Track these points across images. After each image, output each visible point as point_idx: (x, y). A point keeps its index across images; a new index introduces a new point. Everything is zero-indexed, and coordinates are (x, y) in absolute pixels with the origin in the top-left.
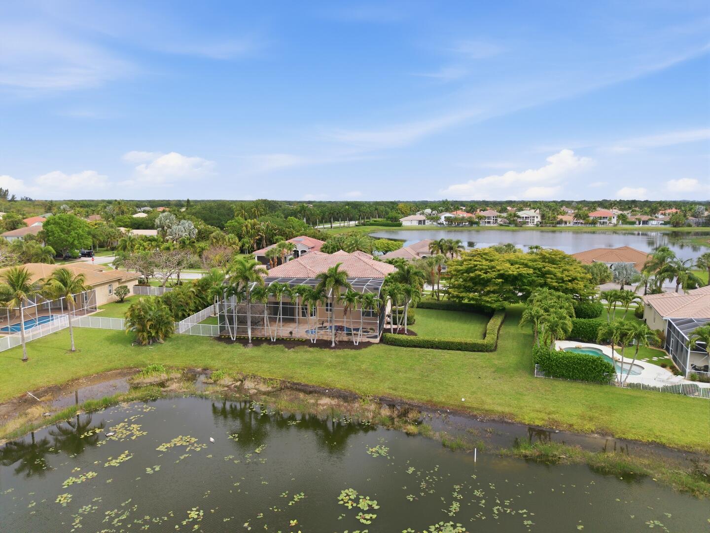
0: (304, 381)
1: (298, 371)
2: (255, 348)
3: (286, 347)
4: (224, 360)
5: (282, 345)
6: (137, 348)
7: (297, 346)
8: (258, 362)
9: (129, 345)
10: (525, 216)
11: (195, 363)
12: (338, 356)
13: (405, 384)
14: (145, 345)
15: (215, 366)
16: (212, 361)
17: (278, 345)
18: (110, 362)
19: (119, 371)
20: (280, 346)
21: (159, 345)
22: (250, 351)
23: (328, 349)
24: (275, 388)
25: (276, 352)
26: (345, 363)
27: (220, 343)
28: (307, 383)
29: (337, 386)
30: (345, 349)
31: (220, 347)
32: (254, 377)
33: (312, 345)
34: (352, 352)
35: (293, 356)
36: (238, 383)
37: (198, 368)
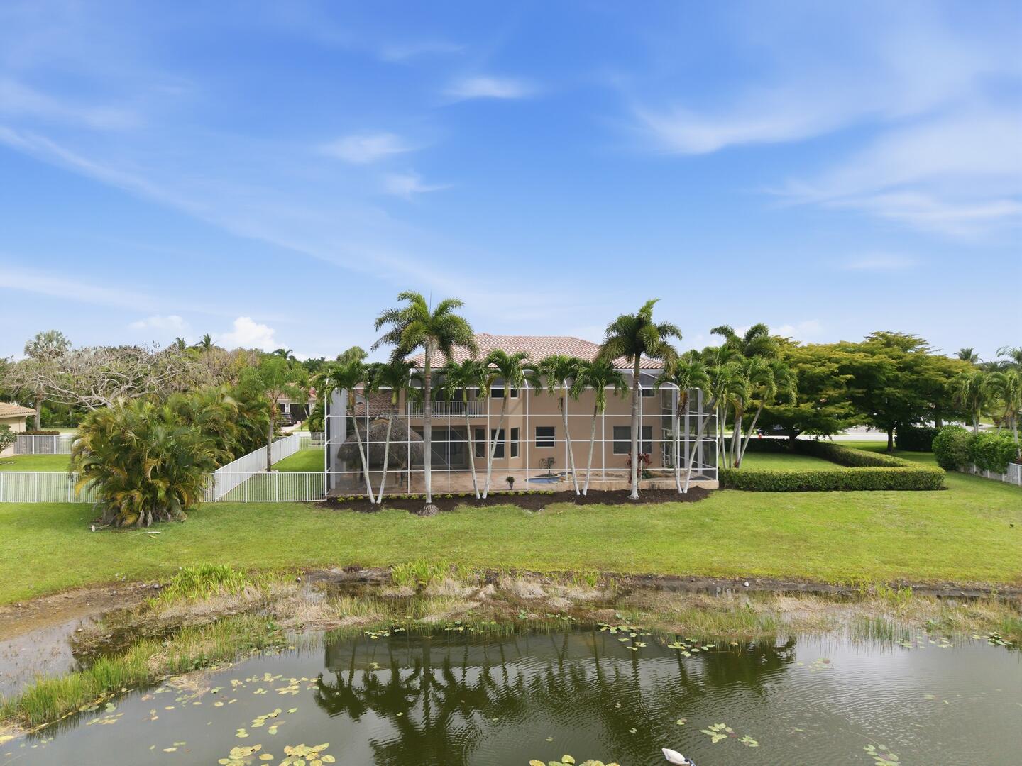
0: (654, 570)
1: (612, 548)
5: (512, 505)
6: (110, 536)
7: (548, 504)
8: (485, 540)
9: (82, 532)
12: (669, 516)
13: (904, 550)
14: (134, 526)
17: (498, 506)
20: (505, 506)
21: (176, 526)
22: (437, 520)
23: (629, 506)
24: (603, 590)
25: (506, 517)
26: (702, 525)
27: (339, 512)
28: (669, 573)
29: (756, 571)
30: (667, 503)
31: (352, 520)
32: (513, 573)
33: (581, 500)
34: (687, 506)
35: (560, 523)
36: (491, 588)
37: (333, 565)
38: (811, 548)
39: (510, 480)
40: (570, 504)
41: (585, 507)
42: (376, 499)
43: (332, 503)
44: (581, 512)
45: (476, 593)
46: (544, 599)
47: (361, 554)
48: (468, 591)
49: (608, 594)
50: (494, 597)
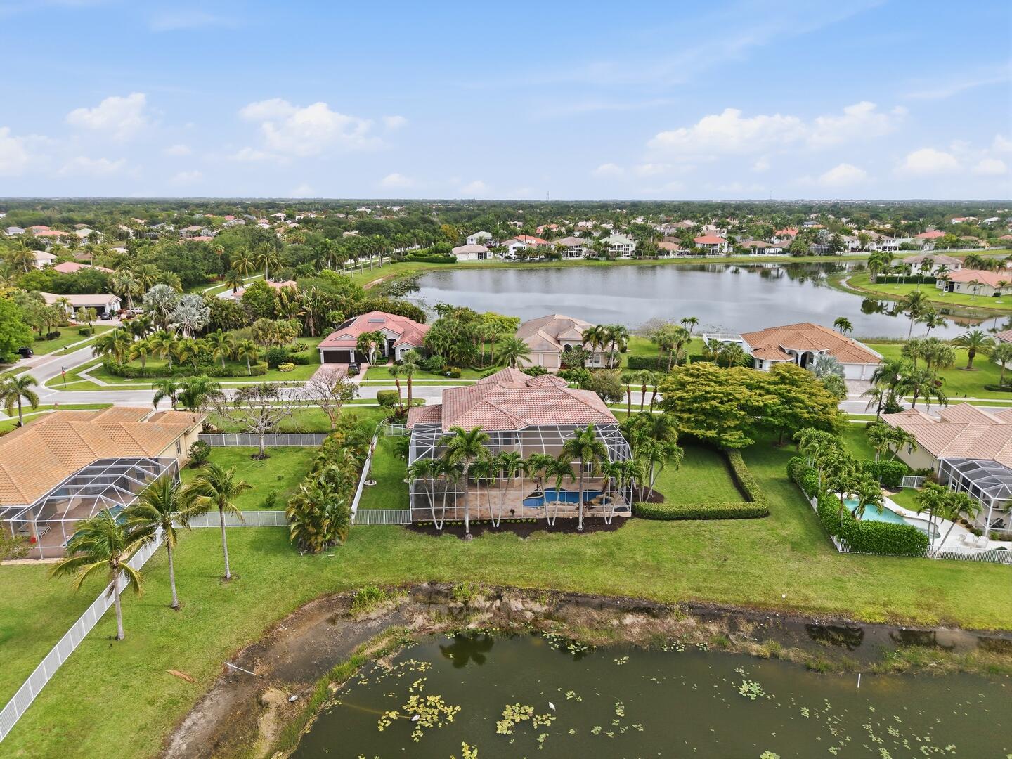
1: (560, 573)
2: (477, 540)
3: (518, 535)
4: (448, 564)
5: (512, 532)
6: (312, 559)
7: (532, 531)
8: (496, 562)
9: (296, 555)
10: (617, 244)
11: (412, 574)
12: (595, 544)
14: (320, 552)
15: (443, 576)
16: (433, 568)
17: (507, 533)
18: (293, 589)
20: (510, 534)
21: (338, 549)
23: (575, 535)
24: (550, 604)
25: (509, 544)
26: (611, 554)
27: (421, 535)
28: (585, 592)
29: (626, 593)
30: (598, 532)
32: (509, 589)
33: (551, 530)
34: (608, 536)
35: (536, 548)
36: (498, 603)
37: (423, 582)
38: (660, 576)
39: (513, 511)
40: (544, 532)
41: (552, 535)
42: (439, 526)
43: (414, 527)
44: (548, 540)
45: (491, 605)
46: (522, 611)
47: (435, 572)
48: (488, 604)
49: (552, 609)
50: (498, 609)
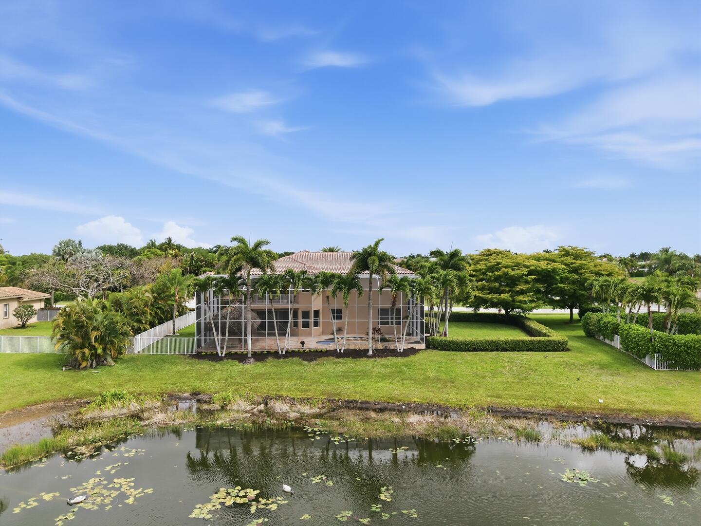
0: (358, 397)
1: (341, 385)
2: (259, 364)
3: (304, 360)
4: (219, 380)
5: (298, 358)
6: (72, 373)
7: (319, 358)
8: (274, 379)
9: (57, 371)
11: (176, 387)
12: (385, 366)
13: (505, 389)
14: (85, 368)
15: (209, 389)
16: (201, 382)
17: (290, 358)
18: (31, 392)
19: (51, 404)
20: (295, 359)
21: (108, 368)
22: (252, 367)
23: (365, 359)
24: (322, 408)
25: (293, 366)
26: (401, 372)
30: (388, 357)
31: (205, 366)
32: (279, 397)
33: (338, 355)
35: (320, 369)
36: (262, 407)
37: (185, 391)
38: (454, 387)
40: (331, 358)
41: (340, 360)
42: (222, 354)
43: (199, 356)
44: (335, 363)
46: (287, 413)
47: (203, 386)
49: (323, 411)
50: (261, 412)
